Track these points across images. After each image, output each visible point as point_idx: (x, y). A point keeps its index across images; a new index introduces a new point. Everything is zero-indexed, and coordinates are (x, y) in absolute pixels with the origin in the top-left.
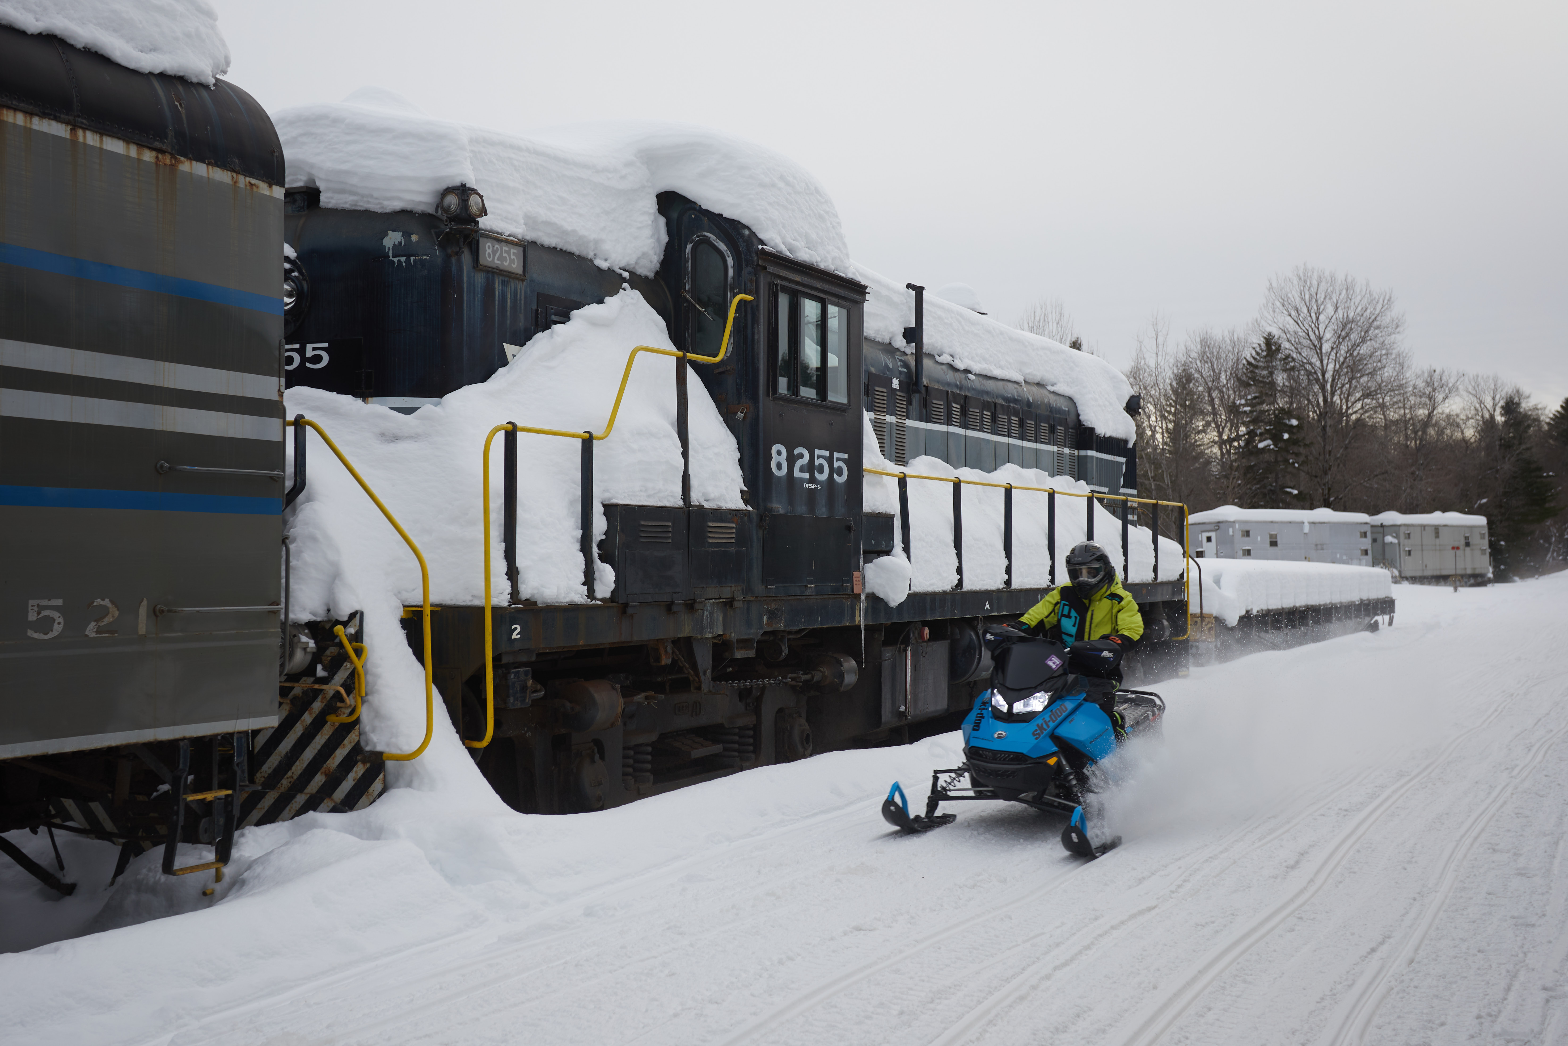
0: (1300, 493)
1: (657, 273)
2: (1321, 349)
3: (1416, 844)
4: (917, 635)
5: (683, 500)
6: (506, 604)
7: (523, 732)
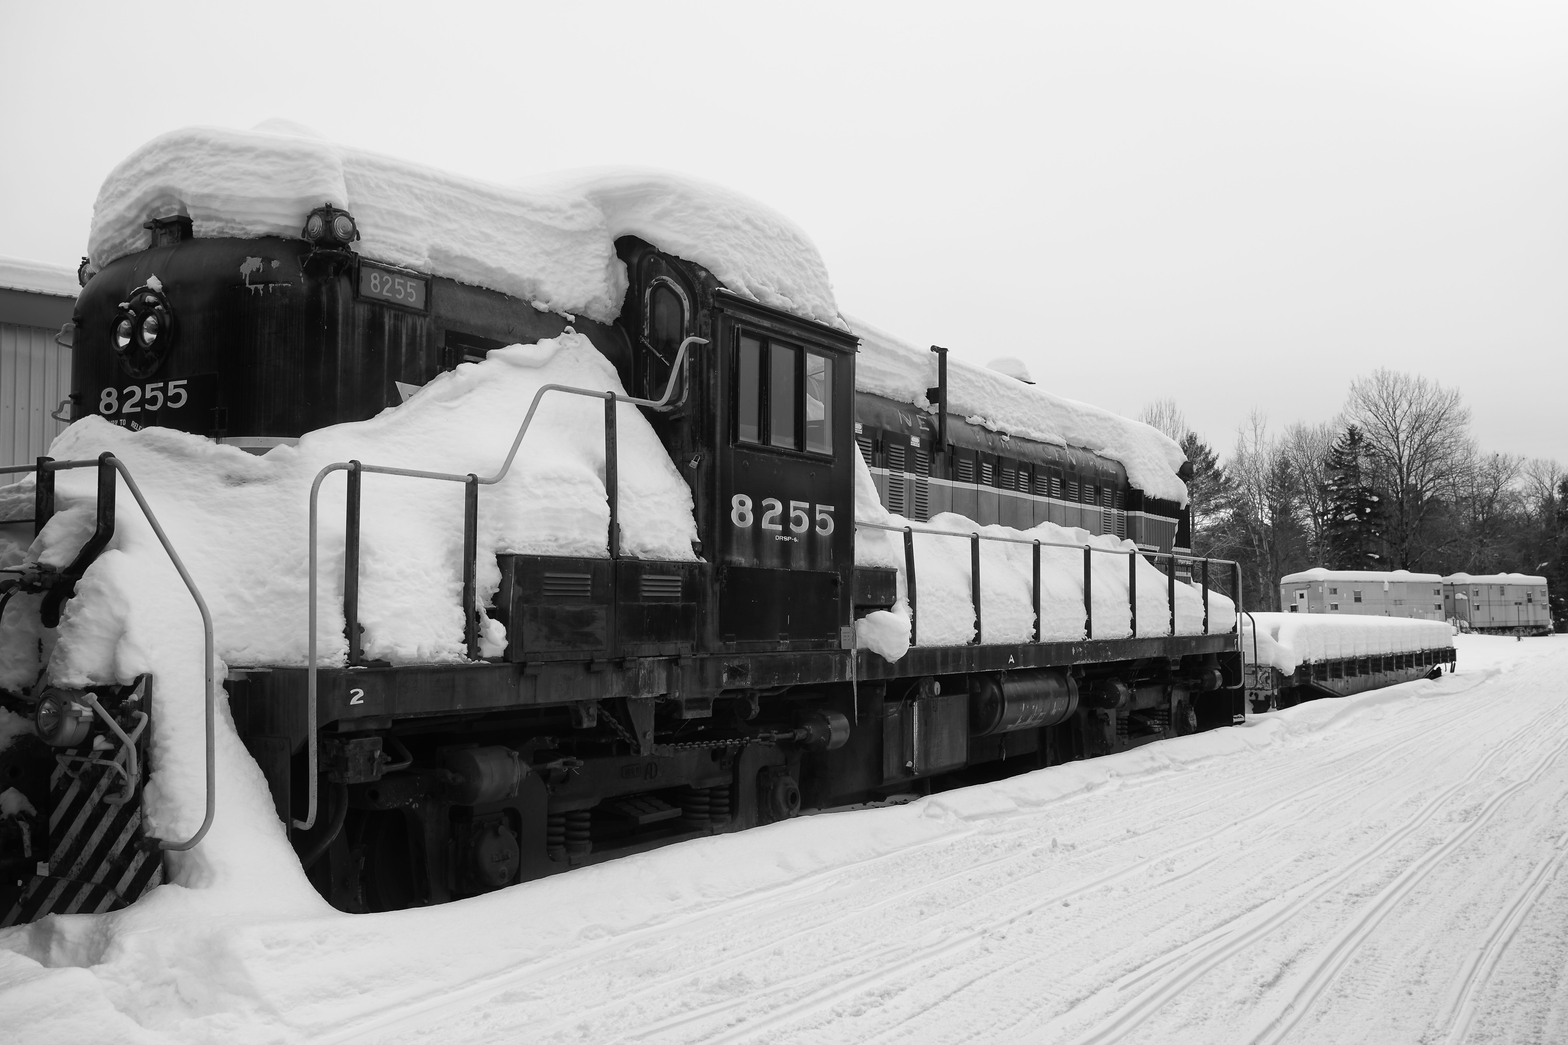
0: (1381, 557)
1: (617, 321)
2: (1397, 438)
3: (1430, 952)
4: (927, 690)
5: (610, 551)
6: (341, 665)
7: (407, 803)
